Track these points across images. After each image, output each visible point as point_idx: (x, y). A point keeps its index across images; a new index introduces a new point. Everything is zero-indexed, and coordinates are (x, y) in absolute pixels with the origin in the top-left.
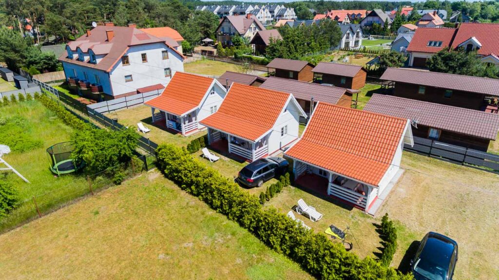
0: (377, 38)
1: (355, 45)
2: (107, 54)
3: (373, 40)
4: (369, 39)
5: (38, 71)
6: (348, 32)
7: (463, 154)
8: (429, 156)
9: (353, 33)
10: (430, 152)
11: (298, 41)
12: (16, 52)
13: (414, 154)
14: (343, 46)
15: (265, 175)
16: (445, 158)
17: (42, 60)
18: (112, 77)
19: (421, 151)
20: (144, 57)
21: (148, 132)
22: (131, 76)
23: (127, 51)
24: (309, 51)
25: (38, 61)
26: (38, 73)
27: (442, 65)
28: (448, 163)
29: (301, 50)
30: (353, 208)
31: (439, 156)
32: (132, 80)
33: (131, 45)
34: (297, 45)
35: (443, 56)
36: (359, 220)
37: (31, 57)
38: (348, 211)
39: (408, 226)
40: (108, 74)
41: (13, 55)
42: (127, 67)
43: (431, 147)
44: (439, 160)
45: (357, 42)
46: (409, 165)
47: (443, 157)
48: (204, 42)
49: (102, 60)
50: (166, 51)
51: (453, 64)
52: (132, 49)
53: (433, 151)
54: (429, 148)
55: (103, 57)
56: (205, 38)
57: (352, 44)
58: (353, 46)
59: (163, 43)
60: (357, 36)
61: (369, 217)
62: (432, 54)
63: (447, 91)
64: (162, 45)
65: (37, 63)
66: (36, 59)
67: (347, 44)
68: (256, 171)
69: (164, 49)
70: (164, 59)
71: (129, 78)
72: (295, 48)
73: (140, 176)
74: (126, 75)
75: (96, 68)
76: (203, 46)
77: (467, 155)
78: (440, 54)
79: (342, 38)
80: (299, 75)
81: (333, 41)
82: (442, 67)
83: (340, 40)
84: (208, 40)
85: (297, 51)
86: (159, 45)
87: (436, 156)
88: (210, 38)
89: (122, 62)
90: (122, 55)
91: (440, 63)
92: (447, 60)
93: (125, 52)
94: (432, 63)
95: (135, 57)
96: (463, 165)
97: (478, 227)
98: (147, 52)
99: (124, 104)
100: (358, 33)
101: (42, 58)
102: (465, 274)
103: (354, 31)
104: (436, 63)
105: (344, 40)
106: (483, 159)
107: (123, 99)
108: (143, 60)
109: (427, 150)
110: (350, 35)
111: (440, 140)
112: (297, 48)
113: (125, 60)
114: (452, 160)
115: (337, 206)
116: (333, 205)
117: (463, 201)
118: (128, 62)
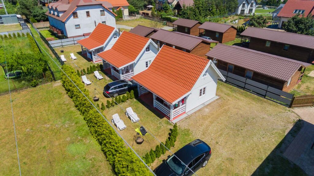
0: (270, 8)
1: (249, 12)
2: (66, 11)
3: (267, 9)
4: (264, 8)
5: (36, 21)
6: (244, 3)
7: (265, 90)
8: (244, 90)
9: (248, 4)
10: (245, 87)
11: (202, 7)
12: (28, 9)
13: (234, 87)
14: (239, 12)
15: (119, 90)
16: (254, 92)
17: (40, 14)
18: (67, 25)
19: (240, 85)
20: (88, 13)
21: (76, 59)
22: (79, 25)
23: (76, 9)
24: (211, 15)
25: (38, 15)
26: (36, 22)
27: (294, 27)
28: (256, 96)
29: (204, 14)
30: (164, 117)
31: (250, 90)
32: (80, 28)
33: (79, 5)
34: (201, 10)
35: (295, 20)
36: (163, 125)
37: (35, 12)
38: (160, 119)
39: (193, 134)
40: (64, 23)
41: (26, 11)
42: (76, 19)
43: (245, 83)
44: (249, 93)
45: (251, 10)
46: (225, 94)
47: (252, 91)
48: (149, 8)
49: (63, 15)
50: (103, 11)
51: (302, 26)
52: (79, 8)
53: (247, 86)
54: (244, 84)
55: (64, 13)
56: (149, 5)
57: (246, 11)
58: (248, 12)
59: (101, 5)
60: (251, 6)
61: (171, 124)
62: (288, 18)
63: (286, 45)
64: (100, 6)
65: (38, 16)
66: (37, 14)
67: (243, 11)
68: (113, 87)
69: (102, 9)
70: (101, 15)
71: (78, 26)
72: (200, 12)
73: (49, 84)
74: (76, 24)
75: (59, 19)
76: (148, 10)
77: (268, 91)
78: (293, 19)
79: (238, 7)
80: (191, 30)
81: (230, 8)
82: (293, 28)
83: (236, 8)
84: (150, 6)
85: (201, 15)
86: (98, 6)
87: (248, 90)
88: (152, 5)
89: (73, 16)
90: (73, 11)
91: (292, 25)
92: (298, 23)
93: (74, 10)
94: (286, 25)
95: (81, 13)
96: (265, 98)
97: (244, 142)
98: (90, 10)
99: (73, 42)
100: (252, 4)
101: (40, 13)
102: (211, 171)
103: (249, 2)
104: (289, 25)
105: (240, 8)
106: (280, 96)
107: (72, 39)
108: (87, 16)
109: (243, 85)
110: (246, 5)
111: (253, 79)
112: (201, 12)
113: (75, 14)
114: (258, 94)
115: (155, 115)
116: (153, 114)
117: (247, 123)
118: (77, 16)
